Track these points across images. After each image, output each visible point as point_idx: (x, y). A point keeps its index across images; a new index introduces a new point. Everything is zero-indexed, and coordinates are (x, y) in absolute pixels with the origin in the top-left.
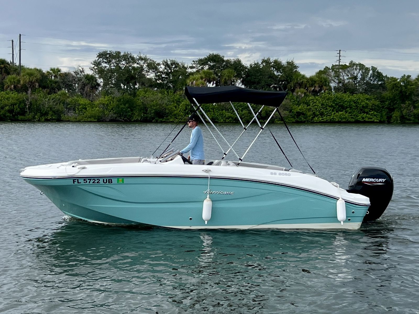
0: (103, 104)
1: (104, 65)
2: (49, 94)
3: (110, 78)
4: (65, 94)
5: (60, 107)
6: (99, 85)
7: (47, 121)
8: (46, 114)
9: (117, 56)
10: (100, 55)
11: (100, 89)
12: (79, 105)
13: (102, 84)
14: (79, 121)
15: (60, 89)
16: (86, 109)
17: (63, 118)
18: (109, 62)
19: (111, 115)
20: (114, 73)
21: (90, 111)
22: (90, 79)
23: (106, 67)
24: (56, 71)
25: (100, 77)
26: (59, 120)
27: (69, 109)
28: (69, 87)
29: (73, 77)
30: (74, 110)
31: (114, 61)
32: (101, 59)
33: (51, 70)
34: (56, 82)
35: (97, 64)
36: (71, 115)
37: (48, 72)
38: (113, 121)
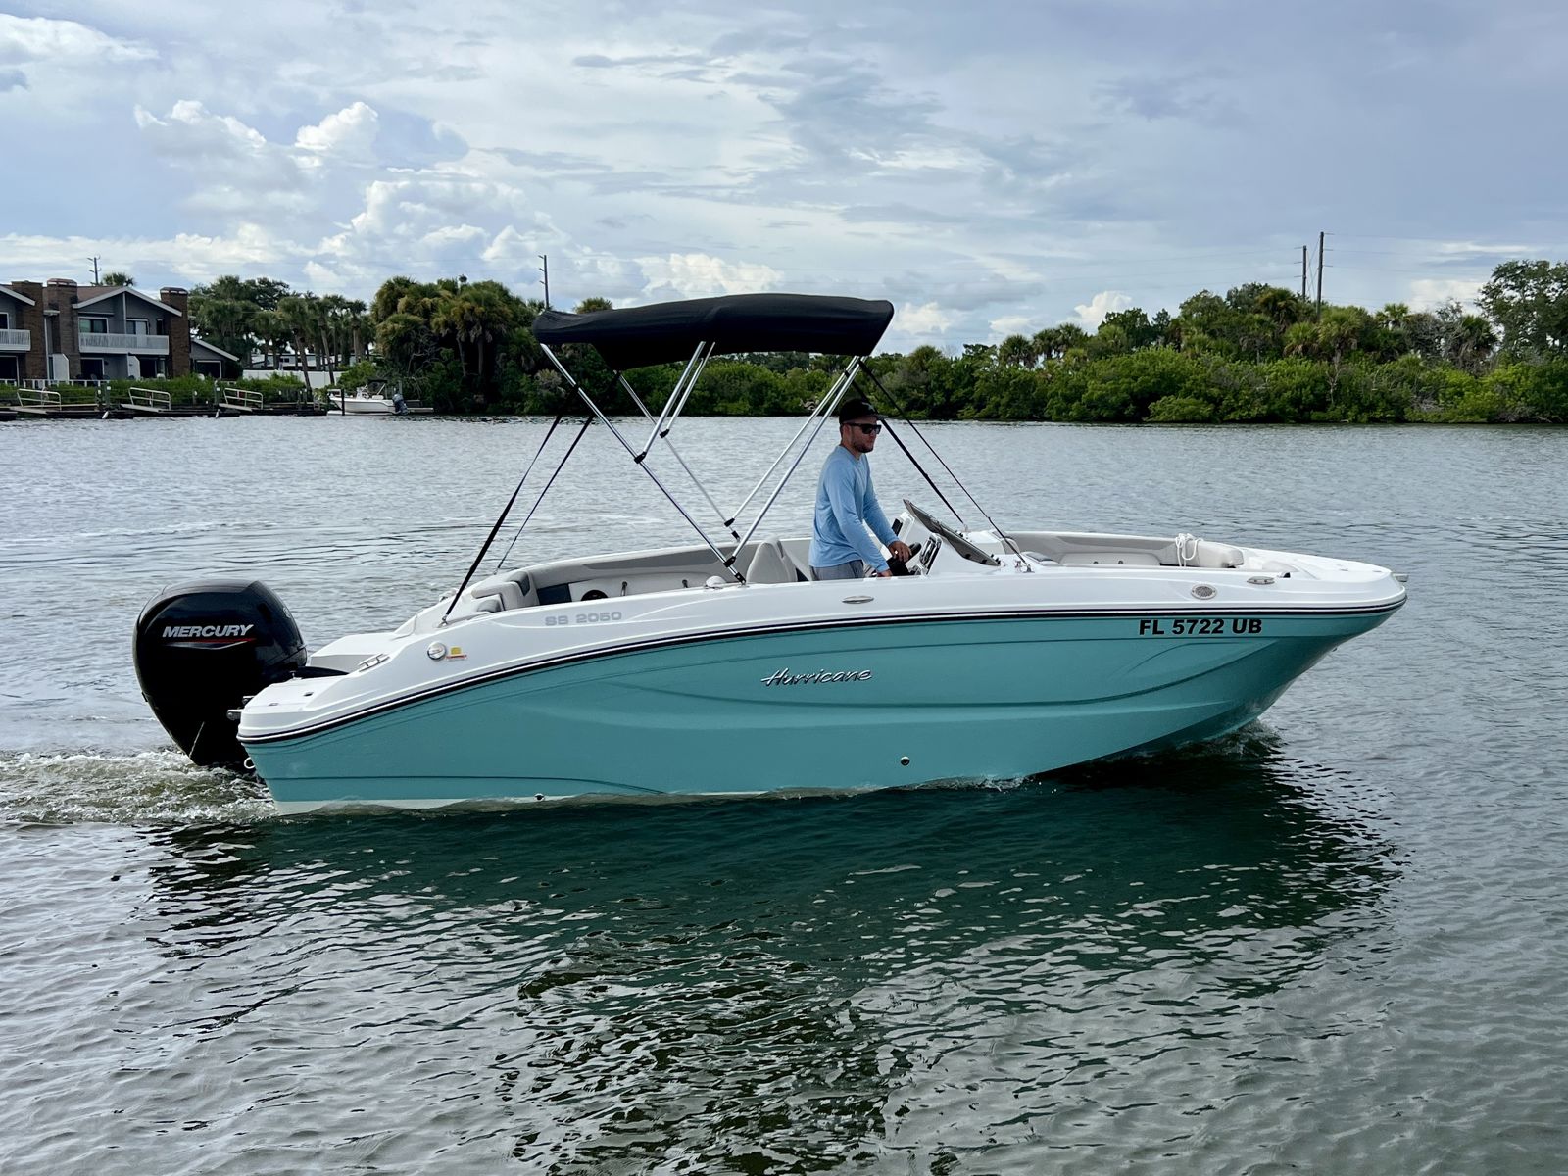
0: (1504, 384)
1: (1507, 293)
2: (1379, 362)
3: (1522, 322)
4: (1415, 362)
5: (1404, 391)
6: (1493, 339)
7: (1373, 421)
8: (1372, 407)
9: (1541, 272)
10: (1501, 272)
11: (1497, 348)
12: (1447, 386)
13: (1501, 338)
14: (1446, 423)
15: (1404, 350)
16: (1461, 394)
17: (1409, 414)
18: (1520, 287)
19: (1522, 408)
20: (1531, 312)
21: (1471, 400)
22: (1474, 326)
23: (1512, 298)
24: (1398, 312)
25: (1498, 322)
26: (1400, 420)
27: (1424, 396)
28: (1426, 345)
29: (1436, 322)
30: (1435, 397)
31: (1531, 283)
32: (1503, 280)
33: (1388, 309)
34: (1396, 336)
35: (1492, 292)
36: (1428, 407)
37: (1379, 314)
38: (1525, 422)
